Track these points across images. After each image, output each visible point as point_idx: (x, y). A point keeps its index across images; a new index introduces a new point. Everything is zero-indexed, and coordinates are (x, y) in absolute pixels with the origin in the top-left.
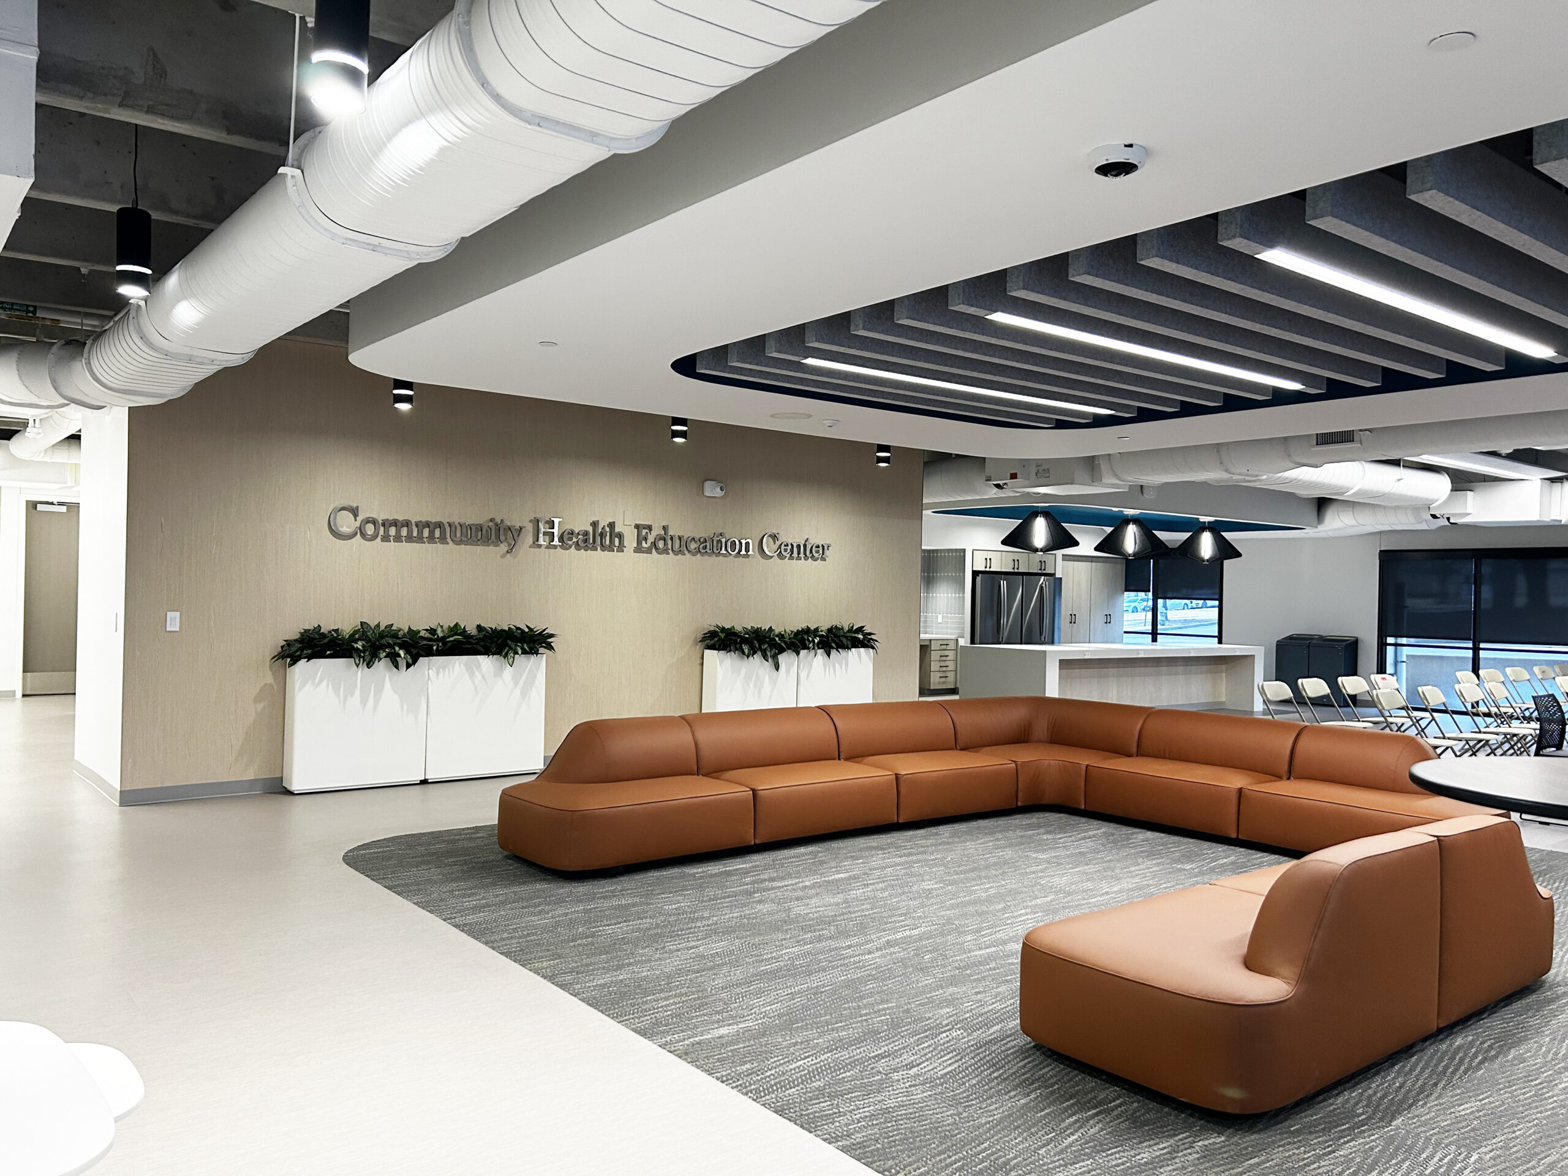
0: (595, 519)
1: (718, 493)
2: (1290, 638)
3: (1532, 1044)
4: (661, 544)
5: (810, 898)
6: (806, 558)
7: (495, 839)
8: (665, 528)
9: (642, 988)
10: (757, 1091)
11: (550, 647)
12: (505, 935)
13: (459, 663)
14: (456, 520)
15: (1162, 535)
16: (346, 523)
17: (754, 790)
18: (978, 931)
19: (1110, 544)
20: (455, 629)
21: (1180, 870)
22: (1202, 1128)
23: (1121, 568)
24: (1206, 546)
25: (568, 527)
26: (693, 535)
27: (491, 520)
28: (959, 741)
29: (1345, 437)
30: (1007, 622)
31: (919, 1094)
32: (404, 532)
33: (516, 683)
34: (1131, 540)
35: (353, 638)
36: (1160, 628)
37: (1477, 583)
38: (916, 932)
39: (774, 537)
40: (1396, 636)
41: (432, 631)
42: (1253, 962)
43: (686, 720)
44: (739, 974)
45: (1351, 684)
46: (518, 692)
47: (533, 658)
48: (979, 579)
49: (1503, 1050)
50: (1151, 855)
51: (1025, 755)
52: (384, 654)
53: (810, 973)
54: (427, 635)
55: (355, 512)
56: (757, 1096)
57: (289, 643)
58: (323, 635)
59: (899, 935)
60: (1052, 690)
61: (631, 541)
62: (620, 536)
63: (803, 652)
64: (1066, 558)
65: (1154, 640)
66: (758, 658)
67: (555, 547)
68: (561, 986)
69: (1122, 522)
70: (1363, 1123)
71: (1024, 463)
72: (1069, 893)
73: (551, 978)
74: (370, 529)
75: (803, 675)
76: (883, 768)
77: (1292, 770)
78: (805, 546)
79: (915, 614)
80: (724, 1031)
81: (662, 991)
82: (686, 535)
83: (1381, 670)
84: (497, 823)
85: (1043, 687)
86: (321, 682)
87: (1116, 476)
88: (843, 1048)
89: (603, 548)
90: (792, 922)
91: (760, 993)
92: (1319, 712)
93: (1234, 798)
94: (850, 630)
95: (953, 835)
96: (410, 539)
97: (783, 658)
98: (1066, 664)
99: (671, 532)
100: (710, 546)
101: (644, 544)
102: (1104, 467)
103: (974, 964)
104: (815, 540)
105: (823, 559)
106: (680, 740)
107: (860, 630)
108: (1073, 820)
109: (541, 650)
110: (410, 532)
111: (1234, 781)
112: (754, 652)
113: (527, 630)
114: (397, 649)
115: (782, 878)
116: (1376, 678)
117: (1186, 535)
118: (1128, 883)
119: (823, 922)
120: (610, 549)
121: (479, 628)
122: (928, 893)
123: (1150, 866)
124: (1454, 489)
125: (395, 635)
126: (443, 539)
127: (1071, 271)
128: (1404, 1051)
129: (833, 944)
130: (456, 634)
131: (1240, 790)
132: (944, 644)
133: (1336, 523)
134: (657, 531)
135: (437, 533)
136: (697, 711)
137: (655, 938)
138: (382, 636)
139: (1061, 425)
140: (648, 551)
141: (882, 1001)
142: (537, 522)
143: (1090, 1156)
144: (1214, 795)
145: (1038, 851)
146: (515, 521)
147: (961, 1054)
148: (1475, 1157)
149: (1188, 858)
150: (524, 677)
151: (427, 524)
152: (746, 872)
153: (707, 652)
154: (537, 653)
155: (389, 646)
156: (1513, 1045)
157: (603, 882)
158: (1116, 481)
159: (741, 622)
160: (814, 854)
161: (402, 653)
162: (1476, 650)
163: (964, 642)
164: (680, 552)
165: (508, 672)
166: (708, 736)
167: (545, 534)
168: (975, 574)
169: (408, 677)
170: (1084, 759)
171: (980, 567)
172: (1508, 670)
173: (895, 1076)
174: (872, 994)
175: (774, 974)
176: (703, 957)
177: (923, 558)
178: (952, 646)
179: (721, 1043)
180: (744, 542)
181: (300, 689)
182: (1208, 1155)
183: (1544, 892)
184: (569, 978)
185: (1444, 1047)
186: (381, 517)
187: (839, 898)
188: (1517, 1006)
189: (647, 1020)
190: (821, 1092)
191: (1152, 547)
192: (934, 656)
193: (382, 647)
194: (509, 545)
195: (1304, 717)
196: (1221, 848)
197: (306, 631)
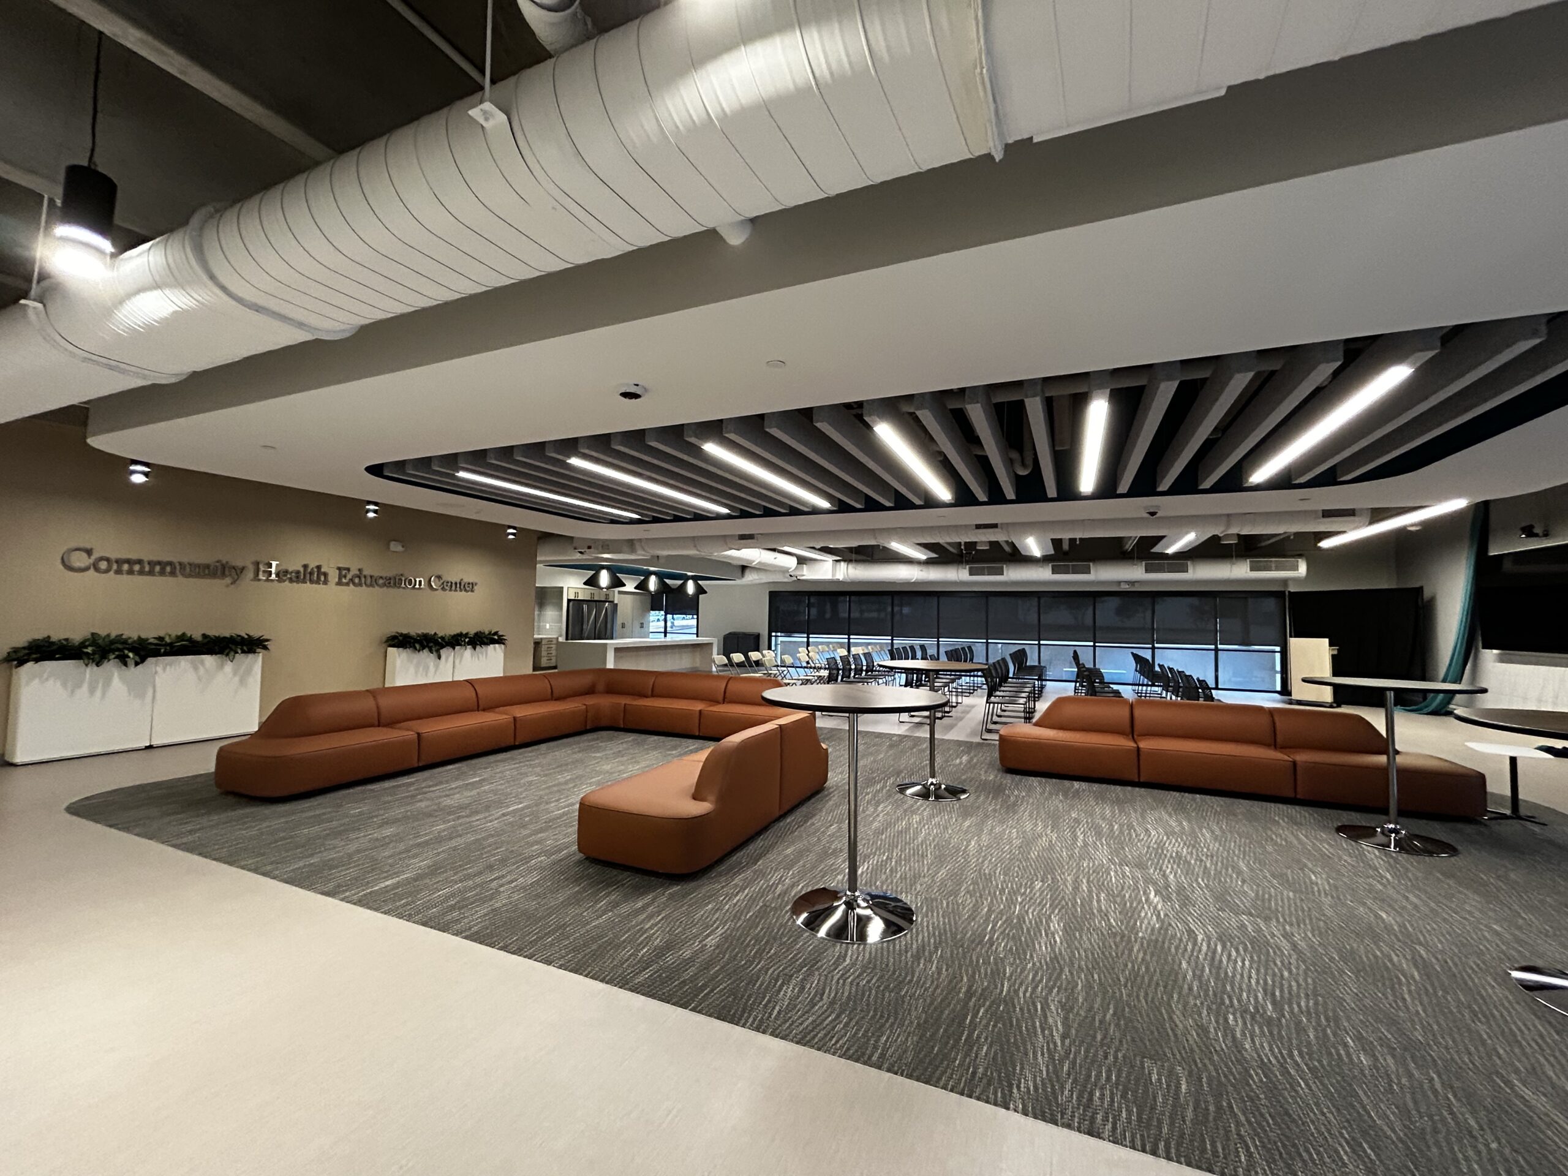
0: (306, 563)
1: (400, 548)
2: (730, 633)
3: (818, 817)
4: (357, 580)
5: (454, 794)
6: (461, 590)
7: (212, 782)
8: (360, 570)
9: (329, 865)
10: (410, 915)
11: (265, 648)
12: (216, 847)
13: (184, 662)
14: (185, 560)
15: (667, 581)
16: (80, 560)
17: (419, 734)
18: (557, 801)
19: (642, 586)
20: (182, 637)
21: (670, 755)
22: (670, 884)
23: (648, 600)
24: (690, 588)
25: (284, 567)
26: (381, 575)
27: (218, 562)
28: (554, 695)
29: (750, 537)
30: (588, 627)
31: (516, 897)
32: (137, 567)
33: (235, 673)
34: (653, 584)
35: (83, 645)
36: (669, 629)
37: (809, 606)
38: (520, 806)
39: (439, 577)
40: (776, 632)
41: (161, 639)
42: (697, 796)
43: (372, 693)
44: (402, 846)
45: (754, 656)
46: (237, 679)
47: (251, 656)
48: (571, 604)
49: (806, 822)
50: (655, 748)
51: (591, 701)
52: (113, 656)
53: (451, 839)
54: (156, 641)
55: (89, 552)
56: (409, 918)
57: (16, 650)
58: (53, 643)
59: (511, 809)
60: (610, 665)
61: (333, 576)
62: (325, 575)
63: (457, 648)
64: (620, 592)
65: (665, 636)
66: (426, 652)
67: (272, 580)
68: (264, 874)
69: (648, 574)
70: (744, 867)
71: (595, 541)
72: (612, 773)
73: (256, 870)
74: (103, 565)
75: (457, 662)
76: (506, 714)
77: (725, 699)
78: (460, 584)
79: (530, 624)
80: (387, 883)
81: (343, 866)
82: (376, 574)
83: (770, 648)
84: (213, 769)
85: (605, 662)
86: (47, 679)
87: (644, 550)
88: (469, 879)
89: (312, 582)
90: (441, 810)
91: (415, 856)
92: (738, 670)
93: (698, 714)
94: (490, 633)
95: (548, 749)
96: (141, 572)
97: (443, 652)
98: (618, 650)
99: (365, 572)
100: (393, 582)
101: (344, 580)
102: (637, 546)
103: (554, 819)
104: (466, 580)
105: (472, 591)
106: (367, 705)
107: (496, 633)
108: (616, 734)
109: (258, 650)
110: (142, 568)
111: (698, 706)
112: (423, 648)
113: (246, 637)
114: (126, 652)
115: (436, 785)
116: (765, 652)
117: (680, 582)
118: (643, 764)
119: (461, 808)
120: (318, 582)
121: (204, 636)
122: (530, 783)
123: (655, 753)
124: (798, 563)
125: (125, 642)
126: (173, 573)
127: (612, 442)
128: (765, 829)
129: (468, 820)
130: (183, 640)
131: (700, 711)
132: (550, 640)
133: (750, 578)
134: (354, 571)
135: (168, 569)
136: (381, 686)
137: (340, 833)
138: (112, 642)
139: (613, 522)
140: (347, 584)
141: (497, 848)
142: (257, 564)
143: (611, 911)
144: (688, 714)
145: (594, 752)
146: (239, 563)
147: (543, 869)
148: (791, 873)
149: (675, 748)
150: (243, 667)
151: (159, 563)
152: (412, 784)
153: (390, 649)
154: (254, 652)
155: (118, 650)
156: (811, 818)
157: (303, 801)
158: (643, 553)
159: (414, 630)
160: (459, 769)
161: (131, 655)
162: (808, 638)
163: (562, 639)
164: (371, 585)
165: (229, 667)
166: (385, 702)
167: (264, 572)
168: (569, 601)
169: (134, 672)
170: (624, 701)
171: (572, 597)
172: (820, 647)
173: (502, 889)
174: (490, 846)
175: (427, 843)
176: (377, 839)
177: (537, 593)
178: (555, 642)
179: (386, 890)
180: (418, 580)
181: (28, 684)
182: (671, 897)
183: (824, 746)
184: (269, 868)
185: (782, 824)
186: (114, 556)
187: (474, 792)
188: (813, 800)
189: (331, 886)
190: (452, 908)
191: (664, 588)
192: (544, 648)
193: (113, 651)
194: (233, 578)
195: (732, 672)
196: (690, 741)
197: (35, 640)
